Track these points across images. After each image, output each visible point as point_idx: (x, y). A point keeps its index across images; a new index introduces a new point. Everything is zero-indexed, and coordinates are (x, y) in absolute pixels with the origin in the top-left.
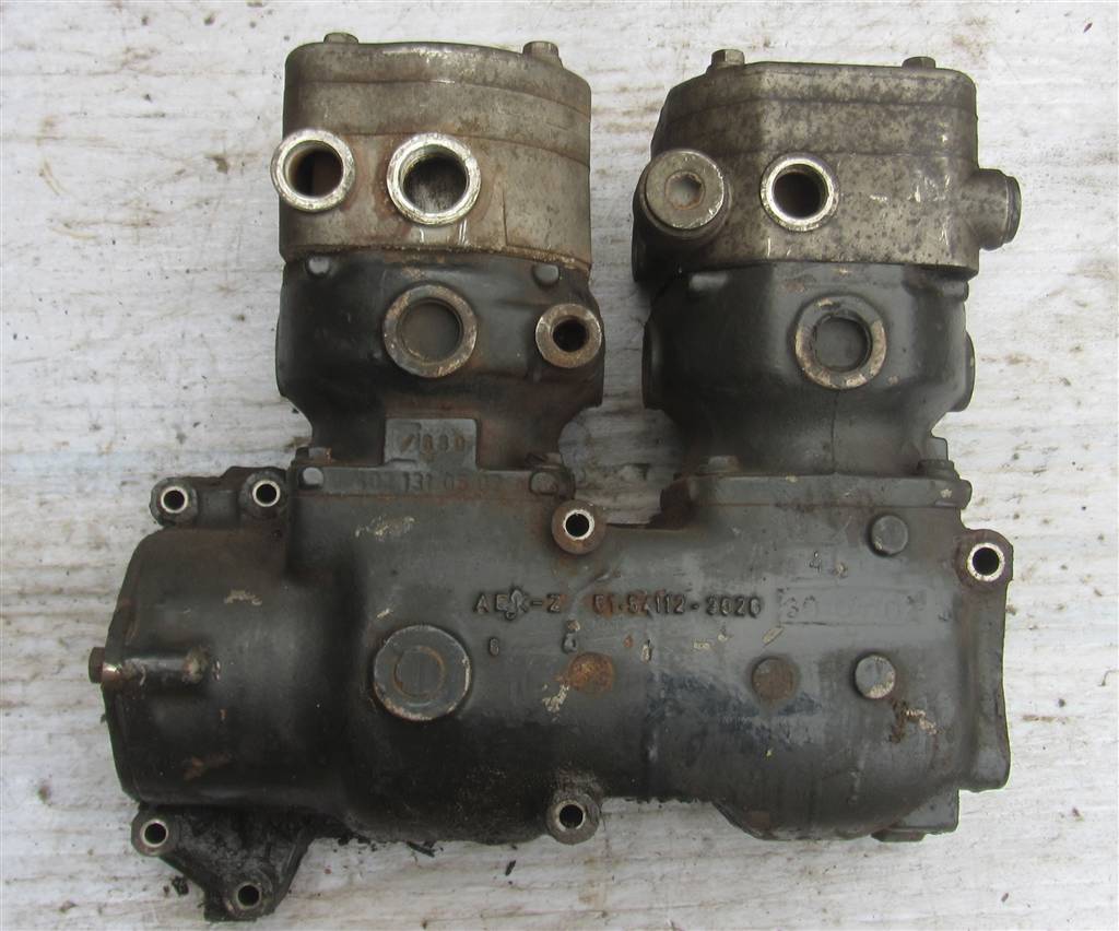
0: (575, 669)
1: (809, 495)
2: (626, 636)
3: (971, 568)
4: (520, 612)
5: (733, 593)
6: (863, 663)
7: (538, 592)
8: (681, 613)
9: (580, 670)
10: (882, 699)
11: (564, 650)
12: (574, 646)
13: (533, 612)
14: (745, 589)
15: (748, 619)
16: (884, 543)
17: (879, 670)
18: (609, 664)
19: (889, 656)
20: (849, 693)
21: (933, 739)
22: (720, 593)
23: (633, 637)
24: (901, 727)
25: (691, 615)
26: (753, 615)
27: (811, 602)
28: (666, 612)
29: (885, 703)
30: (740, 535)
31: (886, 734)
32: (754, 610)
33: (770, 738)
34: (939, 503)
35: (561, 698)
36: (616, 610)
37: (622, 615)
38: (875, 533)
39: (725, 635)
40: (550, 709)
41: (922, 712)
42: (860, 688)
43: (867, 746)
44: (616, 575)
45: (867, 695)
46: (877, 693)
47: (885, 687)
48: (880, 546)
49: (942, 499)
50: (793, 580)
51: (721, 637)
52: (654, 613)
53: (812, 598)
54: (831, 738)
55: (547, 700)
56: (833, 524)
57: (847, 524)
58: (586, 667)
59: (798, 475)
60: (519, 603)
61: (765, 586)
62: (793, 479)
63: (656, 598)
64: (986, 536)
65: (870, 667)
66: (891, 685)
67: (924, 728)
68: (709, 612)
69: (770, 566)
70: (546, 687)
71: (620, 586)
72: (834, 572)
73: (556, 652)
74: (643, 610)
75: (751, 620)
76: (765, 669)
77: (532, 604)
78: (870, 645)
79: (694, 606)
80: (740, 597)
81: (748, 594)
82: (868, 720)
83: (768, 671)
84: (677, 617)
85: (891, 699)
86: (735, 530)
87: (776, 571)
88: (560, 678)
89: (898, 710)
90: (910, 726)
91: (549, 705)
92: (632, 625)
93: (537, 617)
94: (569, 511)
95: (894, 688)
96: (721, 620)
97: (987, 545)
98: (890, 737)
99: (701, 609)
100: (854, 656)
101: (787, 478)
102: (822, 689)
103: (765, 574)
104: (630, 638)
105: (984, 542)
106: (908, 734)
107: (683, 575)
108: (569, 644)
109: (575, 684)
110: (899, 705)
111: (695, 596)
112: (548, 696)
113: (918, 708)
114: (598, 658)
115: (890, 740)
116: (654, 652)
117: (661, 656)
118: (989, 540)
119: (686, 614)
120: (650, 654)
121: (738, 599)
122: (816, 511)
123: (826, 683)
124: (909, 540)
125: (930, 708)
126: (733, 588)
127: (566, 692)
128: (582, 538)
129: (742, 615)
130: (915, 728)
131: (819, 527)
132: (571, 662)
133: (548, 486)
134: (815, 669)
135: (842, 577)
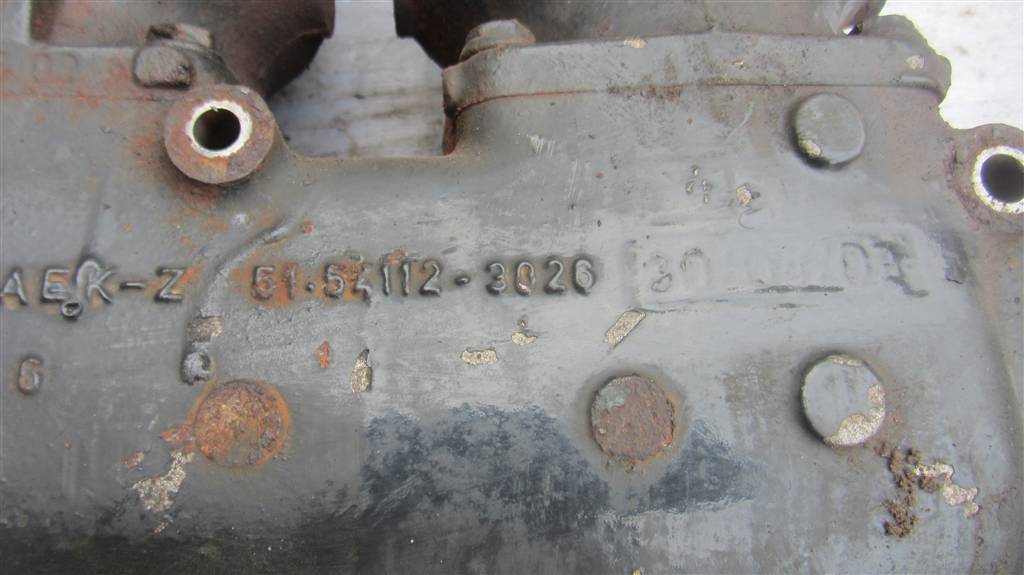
0: (207, 416)
1: (670, 68)
2: (316, 345)
3: (982, 192)
4: (97, 302)
5: (538, 252)
6: (815, 375)
7: (137, 263)
8: (433, 293)
9: (217, 416)
10: (864, 445)
11: (185, 378)
12: (206, 366)
13: (121, 302)
14: (564, 245)
15: (571, 300)
16: (821, 143)
17: (851, 385)
18: (281, 402)
19: (864, 358)
20: (793, 436)
21: (971, 524)
22: (510, 254)
23: (334, 345)
24: (908, 502)
25: (453, 297)
26: (580, 290)
27: (692, 259)
28: (405, 294)
29: (868, 456)
30: (545, 147)
31: (878, 519)
32: (583, 278)
33: (635, 543)
34: (906, 79)
35: (174, 481)
36: (298, 291)
37: (312, 303)
38: (802, 125)
39: (525, 332)
40: (149, 505)
41: (946, 469)
42: (817, 424)
43: (839, 548)
44: (304, 228)
45: (833, 440)
46: (851, 434)
47: (868, 420)
48: (814, 150)
49: (909, 71)
50: (655, 224)
51: (518, 338)
52: (376, 297)
53: (697, 252)
54: (764, 537)
55: (142, 487)
56: (720, 117)
57: (747, 116)
58: (230, 410)
59: (643, 37)
60: (94, 286)
61: (603, 237)
62: (638, 44)
63: (381, 269)
64: (997, 134)
65: (831, 379)
66: (880, 415)
67: (953, 502)
68: (491, 290)
69: (608, 200)
70: (140, 457)
71: (310, 249)
72: (731, 203)
73: (165, 383)
74: (355, 291)
75: (581, 298)
76: (613, 398)
77: (124, 287)
78: (823, 340)
79: (459, 282)
80: (552, 258)
81: (569, 253)
82: (838, 492)
83: (621, 401)
84: (425, 302)
85: (882, 448)
86: (535, 139)
87: (621, 208)
88: (173, 438)
89: (898, 469)
90: (922, 498)
91: (149, 496)
92: (335, 321)
93: (132, 311)
94: (200, 102)
95: (885, 421)
96: (520, 304)
97: (1003, 150)
98: (886, 525)
99: (476, 286)
100: (795, 361)
101: (625, 42)
102: (737, 432)
103: (599, 214)
104: (326, 347)
105: (995, 145)
106: (921, 516)
107: (437, 223)
108: (194, 363)
109: (205, 448)
110: (899, 455)
111: (461, 261)
112: (144, 478)
113: (936, 461)
114: (255, 390)
115: (887, 532)
116: (377, 374)
117: (392, 382)
118: (1004, 142)
119: (444, 295)
120: (370, 377)
121: (549, 264)
122: (686, 96)
123: (745, 421)
124: (867, 138)
125: (962, 458)
126: (537, 243)
127: (186, 467)
128: (226, 153)
129: (559, 292)
130: (936, 502)
131: (696, 126)
132: (199, 401)
133: (169, 69)
134: (719, 391)
135: (751, 210)
